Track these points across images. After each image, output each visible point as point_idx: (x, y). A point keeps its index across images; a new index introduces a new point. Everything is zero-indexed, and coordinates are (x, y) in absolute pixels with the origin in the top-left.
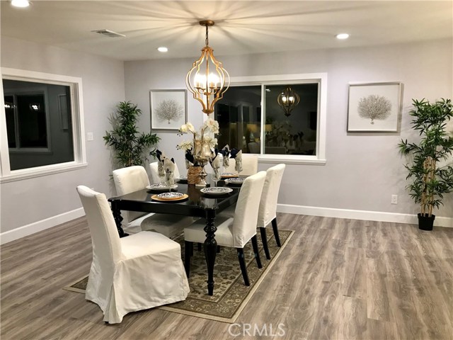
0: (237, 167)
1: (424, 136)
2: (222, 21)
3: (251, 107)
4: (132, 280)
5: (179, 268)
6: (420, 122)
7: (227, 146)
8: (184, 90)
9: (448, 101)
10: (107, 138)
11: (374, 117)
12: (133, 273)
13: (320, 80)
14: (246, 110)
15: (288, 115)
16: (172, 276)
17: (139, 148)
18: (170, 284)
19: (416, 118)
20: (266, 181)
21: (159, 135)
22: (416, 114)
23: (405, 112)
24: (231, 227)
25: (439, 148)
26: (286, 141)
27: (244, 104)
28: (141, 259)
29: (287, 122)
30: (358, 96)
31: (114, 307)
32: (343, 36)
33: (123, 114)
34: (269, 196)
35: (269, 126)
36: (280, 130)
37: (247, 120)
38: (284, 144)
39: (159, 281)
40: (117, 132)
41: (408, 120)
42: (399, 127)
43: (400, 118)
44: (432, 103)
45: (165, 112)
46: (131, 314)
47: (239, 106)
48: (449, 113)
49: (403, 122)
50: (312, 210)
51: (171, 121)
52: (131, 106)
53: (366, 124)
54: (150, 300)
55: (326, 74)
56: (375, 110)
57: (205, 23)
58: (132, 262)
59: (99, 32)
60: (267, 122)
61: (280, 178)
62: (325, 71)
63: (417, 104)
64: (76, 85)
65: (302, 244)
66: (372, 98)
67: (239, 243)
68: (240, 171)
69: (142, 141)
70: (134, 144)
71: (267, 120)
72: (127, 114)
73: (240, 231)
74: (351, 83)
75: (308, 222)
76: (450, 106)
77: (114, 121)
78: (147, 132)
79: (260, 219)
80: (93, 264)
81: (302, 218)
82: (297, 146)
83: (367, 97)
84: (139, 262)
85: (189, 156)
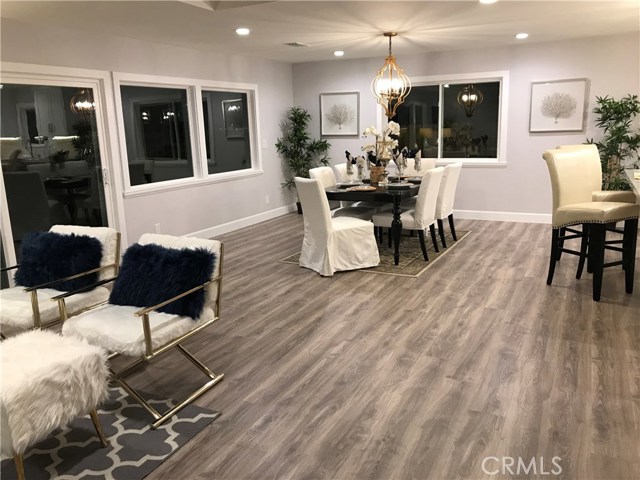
0: (417, 167)
1: (608, 133)
2: (405, 32)
3: (425, 106)
4: (339, 247)
5: (372, 241)
6: (604, 119)
7: (406, 148)
8: (357, 93)
9: (635, 97)
10: (278, 146)
11: (558, 116)
12: (340, 241)
13: (501, 78)
14: (419, 110)
15: (469, 116)
16: (368, 246)
17: (309, 155)
18: (366, 253)
19: (600, 116)
20: (444, 177)
21: (329, 141)
22: (599, 112)
23: (590, 110)
24: (413, 214)
25: (623, 146)
26: (467, 147)
27: (417, 103)
28: (346, 231)
29: (468, 124)
30: (541, 95)
31: (328, 264)
32: (522, 36)
33: (294, 120)
34: (446, 191)
35: (449, 130)
36: (461, 133)
37: (419, 123)
38: (464, 149)
39: (357, 249)
40: (288, 138)
41: (593, 117)
42: (584, 126)
43: (585, 116)
44: (617, 99)
45: (335, 117)
46: (338, 272)
47: (411, 106)
48: (635, 109)
49: (589, 120)
50: (491, 216)
51: (342, 126)
52: (301, 111)
53: (550, 124)
54: (351, 263)
55: (508, 72)
56: (558, 108)
57: (389, 35)
58: (340, 233)
59: (290, 44)
60: (445, 126)
61: (458, 176)
62: (506, 69)
63: (601, 101)
64: (252, 92)
65: (477, 239)
66: (557, 96)
67: (420, 226)
68: (419, 170)
69: (312, 148)
70: (304, 152)
71: (445, 123)
72: (298, 120)
73: (421, 215)
74: (535, 81)
75: (487, 225)
76: (636, 102)
77: (284, 128)
78: (318, 139)
79: (438, 212)
80: (305, 239)
81: (481, 223)
82: (479, 151)
83: (551, 95)
84: (344, 234)
85: (371, 158)
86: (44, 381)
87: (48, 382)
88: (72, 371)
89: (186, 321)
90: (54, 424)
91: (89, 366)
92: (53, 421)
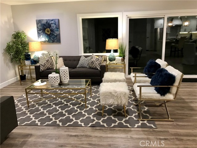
86: (110, 92)
87: (111, 93)
88: (117, 93)
89: (159, 95)
90: (111, 103)
91: (122, 94)
92: (110, 102)
